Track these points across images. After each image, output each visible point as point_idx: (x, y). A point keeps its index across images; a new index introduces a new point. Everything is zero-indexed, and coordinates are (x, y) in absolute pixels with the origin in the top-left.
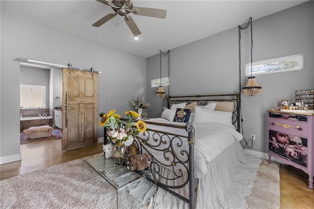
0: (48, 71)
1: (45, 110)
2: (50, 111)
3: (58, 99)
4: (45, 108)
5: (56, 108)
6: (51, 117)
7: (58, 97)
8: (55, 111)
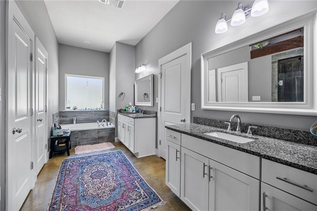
0: (107, 55)
1: (103, 113)
2: (111, 114)
3: (122, 96)
4: (103, 109)
5: (120, 111)
6: (113, 126)
7: (122, 94)
8: (119, 115)
